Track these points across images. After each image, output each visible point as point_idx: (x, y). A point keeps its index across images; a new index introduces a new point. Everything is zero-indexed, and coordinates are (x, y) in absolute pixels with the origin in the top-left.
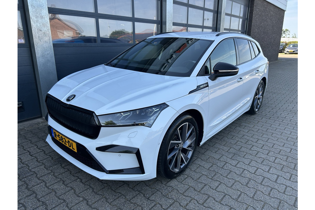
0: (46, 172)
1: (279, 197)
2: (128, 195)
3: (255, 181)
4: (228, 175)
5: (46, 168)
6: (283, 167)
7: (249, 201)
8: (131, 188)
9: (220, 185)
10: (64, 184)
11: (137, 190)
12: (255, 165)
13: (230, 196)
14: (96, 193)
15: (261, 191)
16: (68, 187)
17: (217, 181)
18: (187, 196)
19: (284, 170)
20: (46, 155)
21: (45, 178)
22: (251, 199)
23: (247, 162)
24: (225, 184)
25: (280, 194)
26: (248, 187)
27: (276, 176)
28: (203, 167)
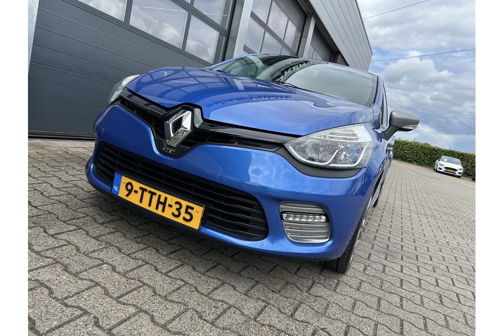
2: (245, 307)
4: (402, 285)
8: (242, 293)
10: (71, 273)
11: (258, 299)
13: (433, 321)
14: (165, 298)
16: (82, 279)
18: (363, 317)
26: (447, 307)
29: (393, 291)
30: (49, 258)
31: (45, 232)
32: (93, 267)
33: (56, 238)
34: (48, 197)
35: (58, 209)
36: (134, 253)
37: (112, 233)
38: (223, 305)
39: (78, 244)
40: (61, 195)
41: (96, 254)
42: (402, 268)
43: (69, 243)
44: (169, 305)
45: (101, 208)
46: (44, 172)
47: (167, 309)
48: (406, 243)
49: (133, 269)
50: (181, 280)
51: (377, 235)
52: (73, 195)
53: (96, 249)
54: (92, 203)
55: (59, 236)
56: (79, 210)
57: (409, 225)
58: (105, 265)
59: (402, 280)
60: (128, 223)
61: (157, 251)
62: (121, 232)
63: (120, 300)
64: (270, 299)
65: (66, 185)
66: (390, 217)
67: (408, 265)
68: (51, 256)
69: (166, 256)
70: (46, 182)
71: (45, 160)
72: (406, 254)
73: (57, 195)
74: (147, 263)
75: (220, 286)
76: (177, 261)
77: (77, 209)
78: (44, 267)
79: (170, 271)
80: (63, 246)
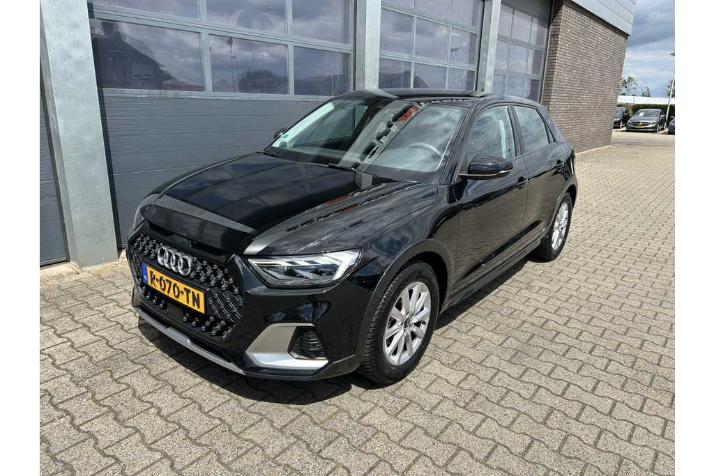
0: (75, 391)
1: (617, 451)
2: (271, 446)
3: (563, 412)
4: (502, 399)
5: (74, 382)
6: (626, 381)
7: (550, 459)
8: (277, 429)
9: (483, 421)
10: (119, 421)
11: (292, 434)
12: (562, 377)
13: (507, 448)
14: (194, 442)
15: (577, 437)
16: (127, 427)
17: (477, 412)
18: (408, 449)
19: (627, 388)
20: (76, 349)
21: (71, 406)
22: (555, 456)
23: (545, 369)
24: (496, 421)
25: (620, 443)
26: (548, 427)
27: (610, 402)
28: (446, 380)
29: (480, 410)
30: (104, 406)
31: (111, 376)
32: (141, 412)
33: (119, 383)
36: (186, 390)
38: (248, 445)
39: (137, 387)
41: (149, 396)
42: (524, 372)
43: (127, 384)
44: (194, 449)
47: (190, 453)
49: (178, 411)
50: (220, 419)
51: (528, 318)
53: (151, 390)
55: (123, 381)
58: (152, 409)
63: (153, 446)
64: (306, 433)
67: (540, 365)
68: (108, 404)
72: (554, 346)
74: (195, 402)
75: (257, 422)
79: (214, 409)
80: (122, 391)
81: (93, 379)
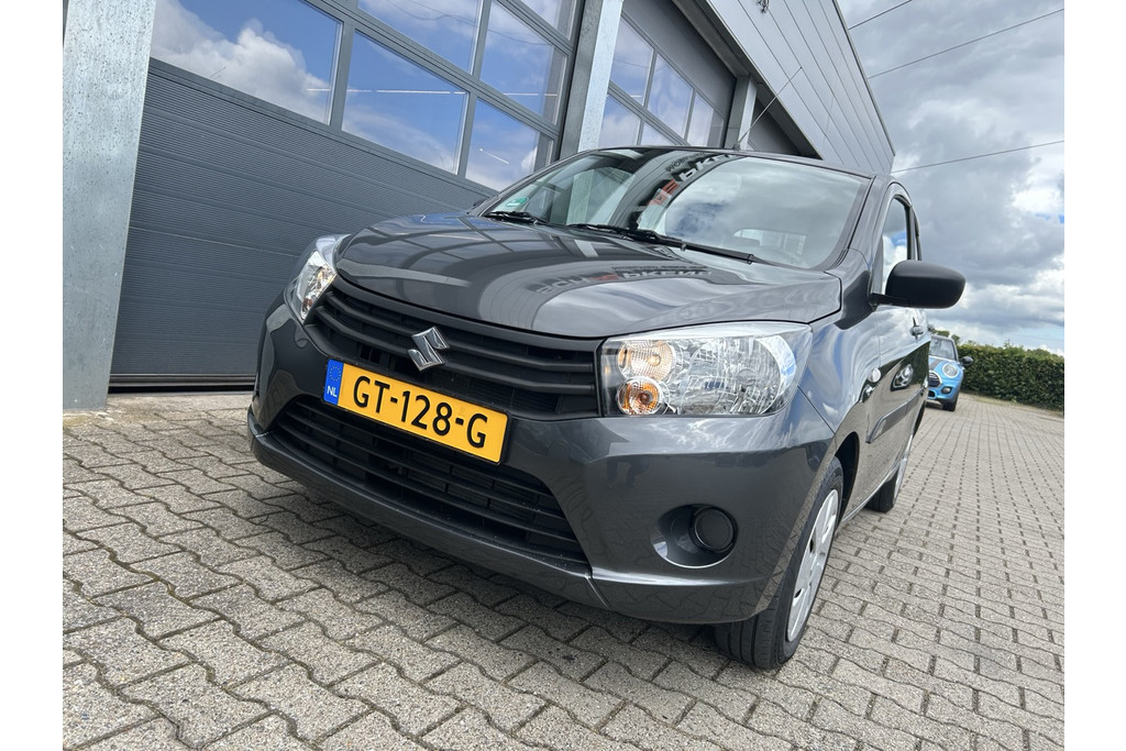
32: (243, 725)
34: (156, 538)
35: (177, 569)
36: (343, 679)
37: (296, 625)
39: (214, 661)
40: (186, 530)
41: (253, 685)
42: (1022, 696)
43: (193, 659)
45: (274, 561)
46: (155, 474)
48: (1023, 620)
49: (339, 729)
51: (944, 600)
52: (213, 529)
53: (254, 672)
54: (253, 548)
55: (171, 643)
56: (223, 569)
57: (1023, 568)
58: (270, 719)
59: (1026, 732)
60: (335, 597)
61: (400, 671)
62: (316, 622)
65: (200, 506)
66: (974, 548)
67: (1037, 685)
68: (147, 698)
69: (420, 685)
70: (157, 501)
71: (160, 443)
72: (1027, 652)
73: (177, 532)
74: (373, 707)
76: (447, 699)
77: (219, 565)
78: (125, 729)
79: (429, 730)
80: (176, 667)
81: (92, 633)
